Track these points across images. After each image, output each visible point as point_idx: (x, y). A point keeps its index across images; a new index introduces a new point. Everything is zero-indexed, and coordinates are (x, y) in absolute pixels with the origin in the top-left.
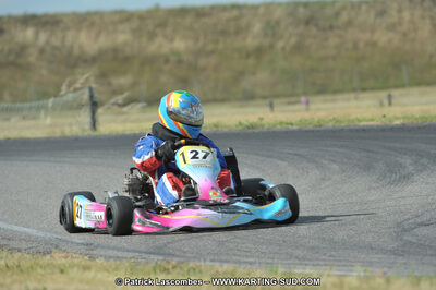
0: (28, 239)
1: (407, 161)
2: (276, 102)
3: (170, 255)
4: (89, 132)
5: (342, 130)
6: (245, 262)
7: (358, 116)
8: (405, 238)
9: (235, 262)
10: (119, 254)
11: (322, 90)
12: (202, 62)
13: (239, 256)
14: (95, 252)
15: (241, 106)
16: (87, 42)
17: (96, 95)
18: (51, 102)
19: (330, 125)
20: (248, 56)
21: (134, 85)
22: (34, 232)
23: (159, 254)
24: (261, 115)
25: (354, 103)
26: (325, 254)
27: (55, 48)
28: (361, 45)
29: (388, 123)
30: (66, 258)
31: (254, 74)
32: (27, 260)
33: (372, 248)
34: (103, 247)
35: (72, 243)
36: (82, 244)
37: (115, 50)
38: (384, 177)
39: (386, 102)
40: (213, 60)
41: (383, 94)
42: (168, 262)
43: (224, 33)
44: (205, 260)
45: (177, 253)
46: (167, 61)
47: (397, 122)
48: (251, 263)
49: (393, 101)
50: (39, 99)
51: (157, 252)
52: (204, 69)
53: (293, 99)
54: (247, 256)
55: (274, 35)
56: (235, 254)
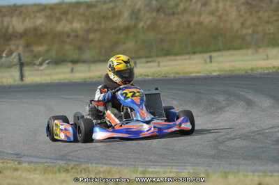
1: (221, 98)
2: (138, 61)
3: (72, 160)
4: (18, 82)
5: (180, 79)
6: (118, 165)
7: (191, 70)
8: (220, 148)
9: (111, 164)
10: (38, 160)
11: (168, 53)
12: (91, 36)
13: (114, 160)
14: (22, 159)
16: (17, 25)
17: (22, 58)
19: (172, 76)
20: (120, 32)
21: (48, 51)
23: (63, 160)
25: (188, 62)
26: (169, 159)
28: (192, 24)
29: (209, 74)
30: (3, 163)
31: (124, 43)
33: (198, 154)
34: (27, 156)
35: (7, 153)
36: (13, 154)
37: (35, 29)
38: (207, 109)
39: (208, 60)
40: (98, 35)
41: (206, 56)
42: (69, 165)
43: (104, 17)
44: (92, 163)
45: (75, 159)
46: (69, 36)
47: (215, 74)
48: (121, 165)
49: (213, 60)
51: (62, 158)
52: (92, 41)
53: (149, 59)
55: (137, 19)
56: (111, 160)
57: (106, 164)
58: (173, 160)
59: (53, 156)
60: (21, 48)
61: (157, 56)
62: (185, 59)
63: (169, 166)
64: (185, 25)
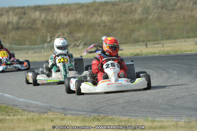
0: (37, 106)
2: (148, 43)
3: (100, 112)
5: (178, 55)
6: (134, 116)
7: (186, 49)
9: (130, 116)
10: (78, 113)
11: (169, 37)
12: (115, 26)
13: (131, 113)
14: (67, 112)
15: (133, 46)
16: (63, 18)
18: (46, 45)
19: (173, 53)
20: (136, 23)
21: (85, 36)
22: (39, 103)
23: (96, 113)
24: (141, 50)
25: (184, 44)
26: (170, 112)
27: (49, 21)
28: (186, 17)
30: (54, 115)
31: (139, 31)
32: (36, 116)
33: (191, 109)
34: (71, 110)
35: (57, 108)
36: (61, 108)
37: (76, 21)
40: (120, 25)
42: (100, 116)
43: (125, 12)
44: (116, 115)
45: (104, 112)
46: (99, 26)
48: (136, 116)
50: (42, 44)
51: (95, 111)
52: (116, 29)
53: (156, 42)
54: (135, 113)
55: (147, 13)
56: (130, 112)
57: (126, 115)
58: (172, 112)
59: (89, 110)
60: (66, 35)
61: (162, 40)
62: (181, 42)
63: (170, 116)
64: (182, 17)
